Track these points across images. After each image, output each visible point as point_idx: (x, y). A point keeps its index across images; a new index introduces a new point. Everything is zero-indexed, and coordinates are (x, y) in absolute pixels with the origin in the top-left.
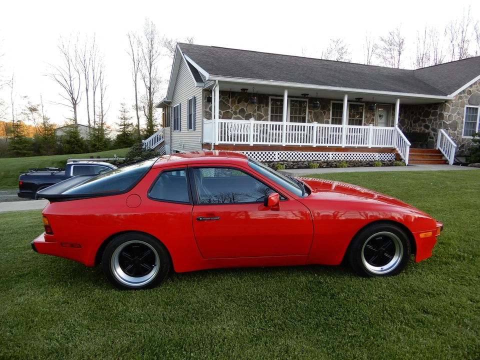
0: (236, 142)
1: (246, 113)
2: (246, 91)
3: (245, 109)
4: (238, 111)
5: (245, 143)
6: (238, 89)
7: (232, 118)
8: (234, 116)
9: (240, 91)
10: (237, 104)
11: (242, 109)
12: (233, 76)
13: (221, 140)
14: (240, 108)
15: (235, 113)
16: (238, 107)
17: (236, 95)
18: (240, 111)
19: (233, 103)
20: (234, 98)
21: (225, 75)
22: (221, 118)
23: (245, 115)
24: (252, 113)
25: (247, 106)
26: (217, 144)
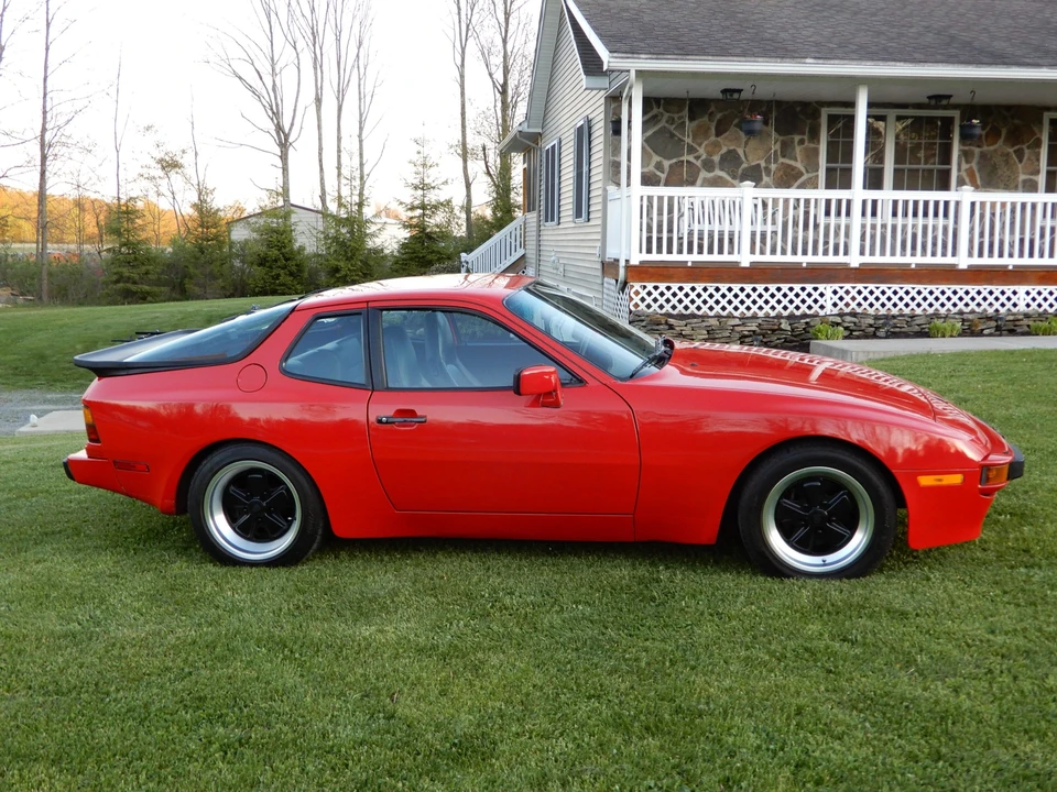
0: (695, 257)
1: (745, 165)
2: (736, 96)
3: (740, 152)
4: (716, 158)
5: (726, 257)
6: (713, 90)
7: (699, 181)
8: (703, 174)
9: (720, 96)
10: (713, 138)
11: (730, 152)
12: (684, 51)
13: (649, 251)
14: (724, 150)
15: (709, 166)
16: (717, 146)
17: (712, 109)
18: (723, 159)
19: (700, 134)
20: (706, 118)
21: (659, 53)
22: (663, 181)
23: (740, 171)
24: (763, 164)
25: (746, 143)
26: (635, 261)
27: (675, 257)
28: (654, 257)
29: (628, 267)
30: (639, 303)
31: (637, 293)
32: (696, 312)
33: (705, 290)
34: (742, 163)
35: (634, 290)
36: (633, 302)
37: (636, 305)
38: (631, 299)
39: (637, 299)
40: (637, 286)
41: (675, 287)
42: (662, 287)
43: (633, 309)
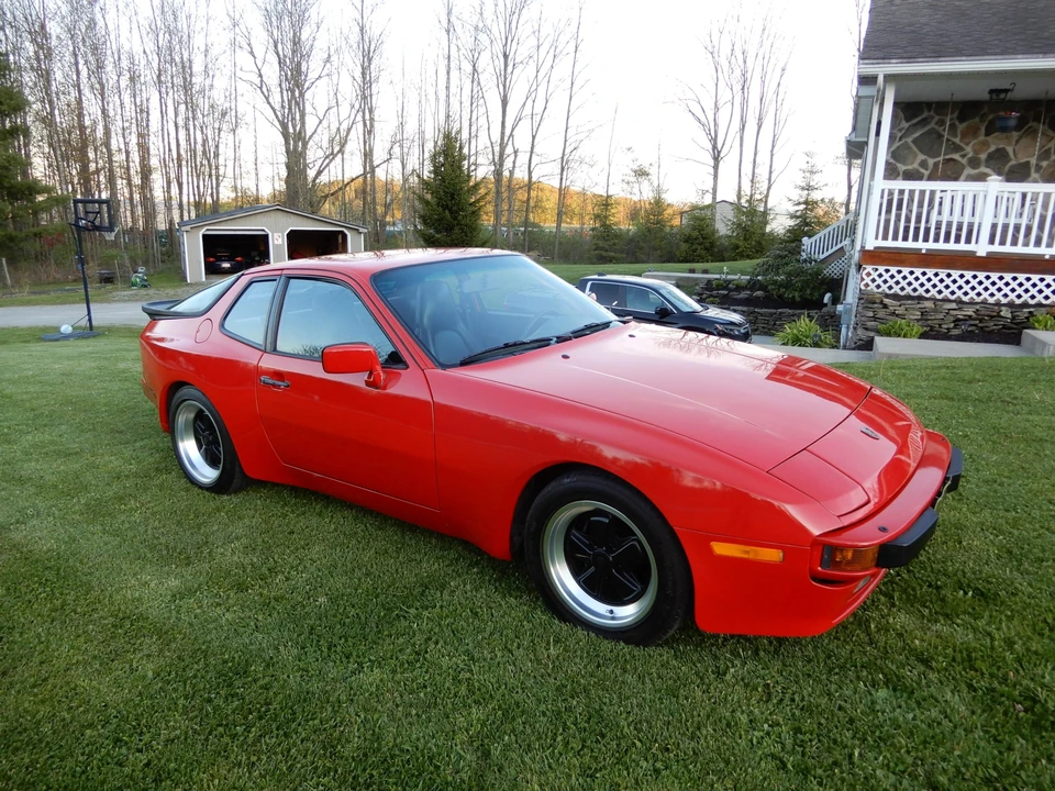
0: (931, 245)
1: (1013, 162)
2: (1002, 96)
3: (1010, 150)
4: (983, 156)
5: (962, 246)
6: (980, 92)
7: (963, 177)
8: (968, 171)
9: (986, 96)
10: (982, 138)
11: (998, 150)
12: (938, 55)
13: (885, 238)
14: (993, 148)
15: (974, 163)
16: (985, 144)
17: (985, 110)
18: (991, 157)
19: (971, 133)
20: (977, 119)
22: (926, 177)
23: (1007, 168)
24: (1033, 161)
25: (1017, 142)
26: (870, 246)
27: (910, 244)
28: (890, 243)
29: (864, 251)
30: (870, 283)
31: (869, 274)
32: (924, 294)
33: (936, 275)
34: (1011, 160)
35: (866, 272)
36: (864, 282)
37: (867, 285)
38: (863, 279)
39: (868, 280)
40: (869, 268)
41: (906, 271)
42: (893, 270)
43: (863, 288)
